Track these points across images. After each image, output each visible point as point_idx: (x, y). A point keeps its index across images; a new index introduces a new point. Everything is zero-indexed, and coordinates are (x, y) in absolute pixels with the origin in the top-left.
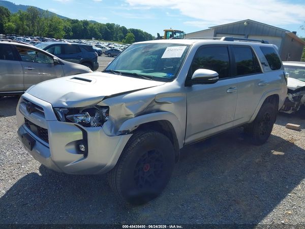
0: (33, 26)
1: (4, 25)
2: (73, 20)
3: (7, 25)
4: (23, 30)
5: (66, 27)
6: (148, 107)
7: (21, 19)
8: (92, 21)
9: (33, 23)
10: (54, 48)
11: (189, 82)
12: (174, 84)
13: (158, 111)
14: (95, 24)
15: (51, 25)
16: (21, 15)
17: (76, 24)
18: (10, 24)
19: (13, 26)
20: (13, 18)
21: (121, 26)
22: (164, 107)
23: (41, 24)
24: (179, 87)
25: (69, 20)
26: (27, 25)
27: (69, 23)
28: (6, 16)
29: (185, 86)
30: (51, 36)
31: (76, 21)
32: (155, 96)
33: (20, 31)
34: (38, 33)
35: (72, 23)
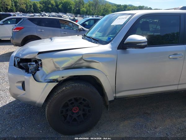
0: (95, 9)
1: (81, 10)
2: (118, 5)
3: (82, 9)
4: (90, 12)
5: (113, 9)
7: (89, 6)
8: (130, 5)
9: (95, 8)
14: (131, 7)
15: (104, 9)
16: (89, 4)
17: (119, 7)
18: (84, 9)
19: (85, 9)
20: (85, 5)
21: (148, 7)
23: (99, 8)
25: (115, 5)
26: (92, 9)
27: (115, 7)
28: (82, 5)
33: (88, 12)
34: (97, 13)
35: (117, 7)
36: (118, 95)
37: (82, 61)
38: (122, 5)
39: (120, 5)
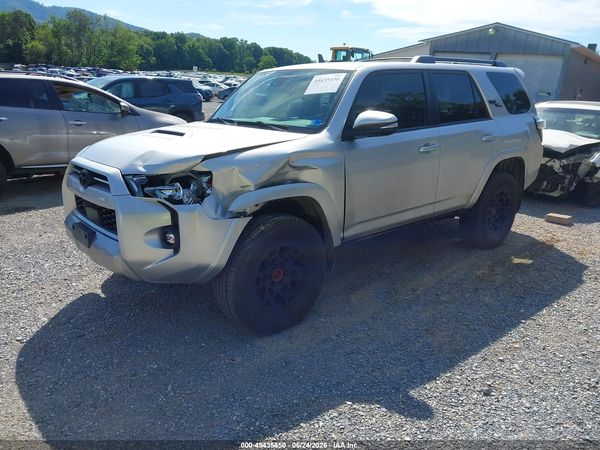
0: (80, 46)
1: (24, 47)
2: (156, 34)
3: (29, 46)
4: (60, 54)
5: (142, 46)
6: (277, 174)
7: (56, 34)
8: (192, 34)
9: (78, 40)
10: (121, 87)
11: (350, 133)
12: (322, 138)
13: (295, 181)
14: (198, 40)
15: (112, 44)
16: (55, 26)
17: (162, 41)
18: (35, 43)
19: (41, 47)
20: (41, 33)
21: (249, 43)
22: (305, 175)
23: (93, 43)
24: (332, 142)
25: (147, 33)
26: (67, 45)
27: (149, 40)
28: (29, 30)
29: (343, 140)
30: (114, 66)
31: (163, 35)
32: (289, 155)
33: (55, 57)
34: (88, 59)
35: (154, 39)
36: (349, 233)
37: (288, 168)
38: (169, 33)
39: (164, 33)
